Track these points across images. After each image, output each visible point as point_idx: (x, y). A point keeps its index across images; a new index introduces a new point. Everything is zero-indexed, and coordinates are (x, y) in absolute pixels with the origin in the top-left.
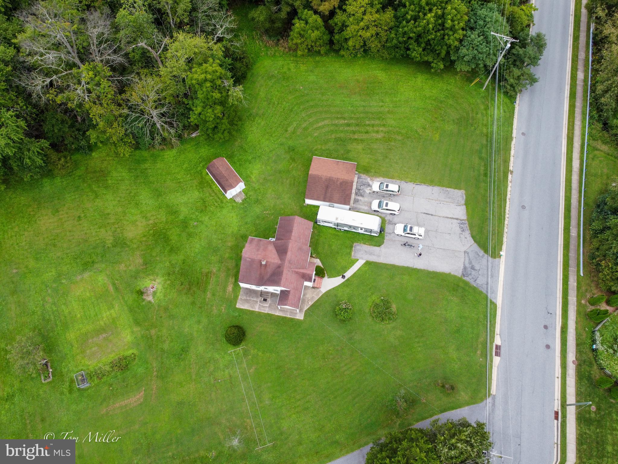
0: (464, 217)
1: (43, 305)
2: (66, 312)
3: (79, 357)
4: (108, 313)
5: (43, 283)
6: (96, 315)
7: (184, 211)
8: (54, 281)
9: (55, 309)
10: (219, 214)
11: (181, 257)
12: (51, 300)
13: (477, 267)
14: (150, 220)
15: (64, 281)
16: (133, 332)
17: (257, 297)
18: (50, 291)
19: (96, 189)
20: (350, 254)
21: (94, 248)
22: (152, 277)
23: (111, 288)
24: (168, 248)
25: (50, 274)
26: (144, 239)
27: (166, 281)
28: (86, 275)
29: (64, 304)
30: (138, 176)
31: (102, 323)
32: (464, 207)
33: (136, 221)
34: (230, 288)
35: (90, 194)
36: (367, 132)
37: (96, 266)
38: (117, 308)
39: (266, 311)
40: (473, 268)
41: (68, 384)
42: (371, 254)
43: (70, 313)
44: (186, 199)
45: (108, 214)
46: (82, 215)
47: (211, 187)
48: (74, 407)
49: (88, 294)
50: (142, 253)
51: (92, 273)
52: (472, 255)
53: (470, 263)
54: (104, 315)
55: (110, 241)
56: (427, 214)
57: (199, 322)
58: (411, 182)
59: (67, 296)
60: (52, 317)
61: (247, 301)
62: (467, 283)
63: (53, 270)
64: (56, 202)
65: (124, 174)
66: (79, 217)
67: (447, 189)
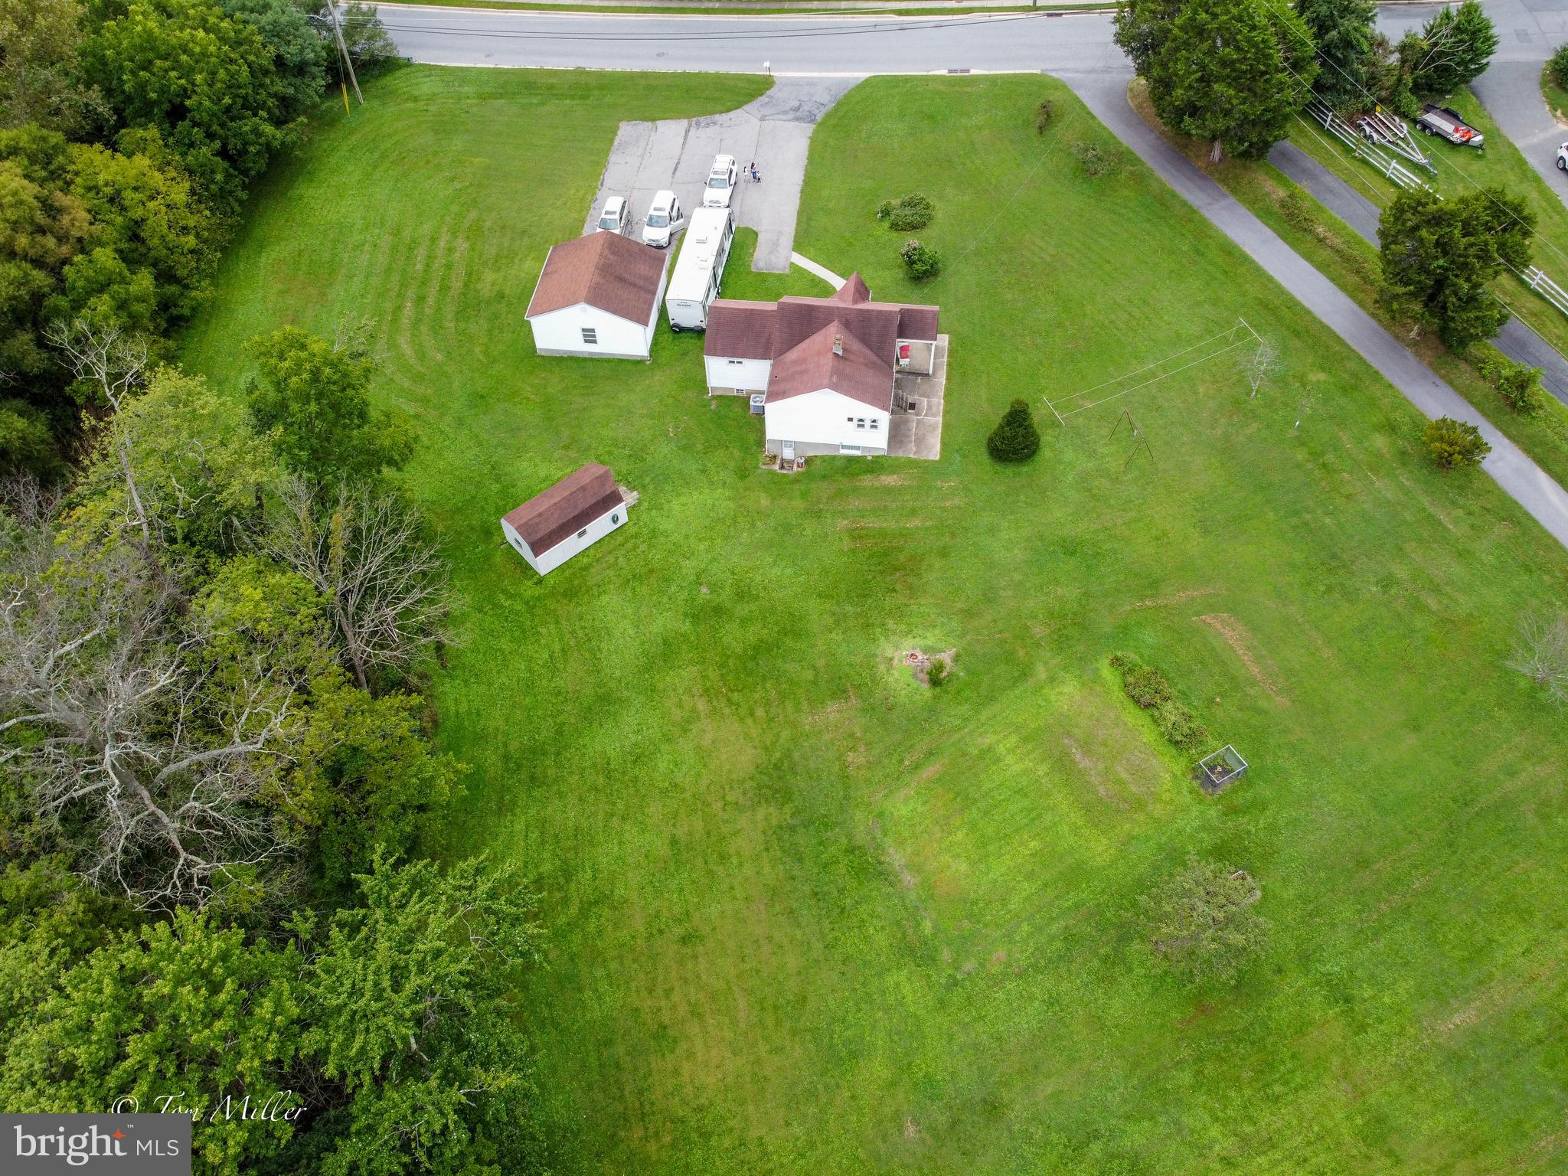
0: (684, 123)
1: (1019, 976)
2: (1027, 888)
3: (1158, 810)
4: (1010, 759)
5: (942, 1004)
6: (1021, 792)
7: (667, 621)
8: (931, 960)
9: (1025, 927)
10: (676, 537)
11: (813, 604)
12: (1001, 952)
13: (796, 104)
14: (694, 710)
15: (927, 927)
16: (1052, 680)
17: (907, 421)
18: (969, 965)
19: (574, 910)
20: (779, 277)
21: (801, 860)
22: (882, 668)
23: (931, 770)
24: (789, 642)
25: (906, 989)
26: (760, 712)
27: (887, 633)
28: (896, 857)
29: (1004, 901)
30: (533, 778)
31: (1043, 769)
32: (659, 123)
33: (699, 748)
34: (889, 480)
35: (592, 926)
36: (449, 266)
37: (861, 838)
38: (989, 739)
39: (939, 402)
40: (797, 109)
41: (1243, 820)
42: (776, 245)
43: (1030, 876)
44: (625, 624)
45: (674, 842)
46: (679, 931)
47: (586, 568)
48: (1298, 782)
49: (960, 835)
50: (805, 707)
51: (889, 841)
52: (768, 111)
53: (785, 112)
54: (1018, 768)
55: (770, 814)
56: (675, 169)
57: (992, 531)
58: (594, 194)
59: (975, 903)
60: (1055, 928)
61: (920, 441)
62: (828, 116)
63: (890, 980)
64: (620, 1050)
65: (519, 827)
66: (684, 940)
67: (616, 143)
